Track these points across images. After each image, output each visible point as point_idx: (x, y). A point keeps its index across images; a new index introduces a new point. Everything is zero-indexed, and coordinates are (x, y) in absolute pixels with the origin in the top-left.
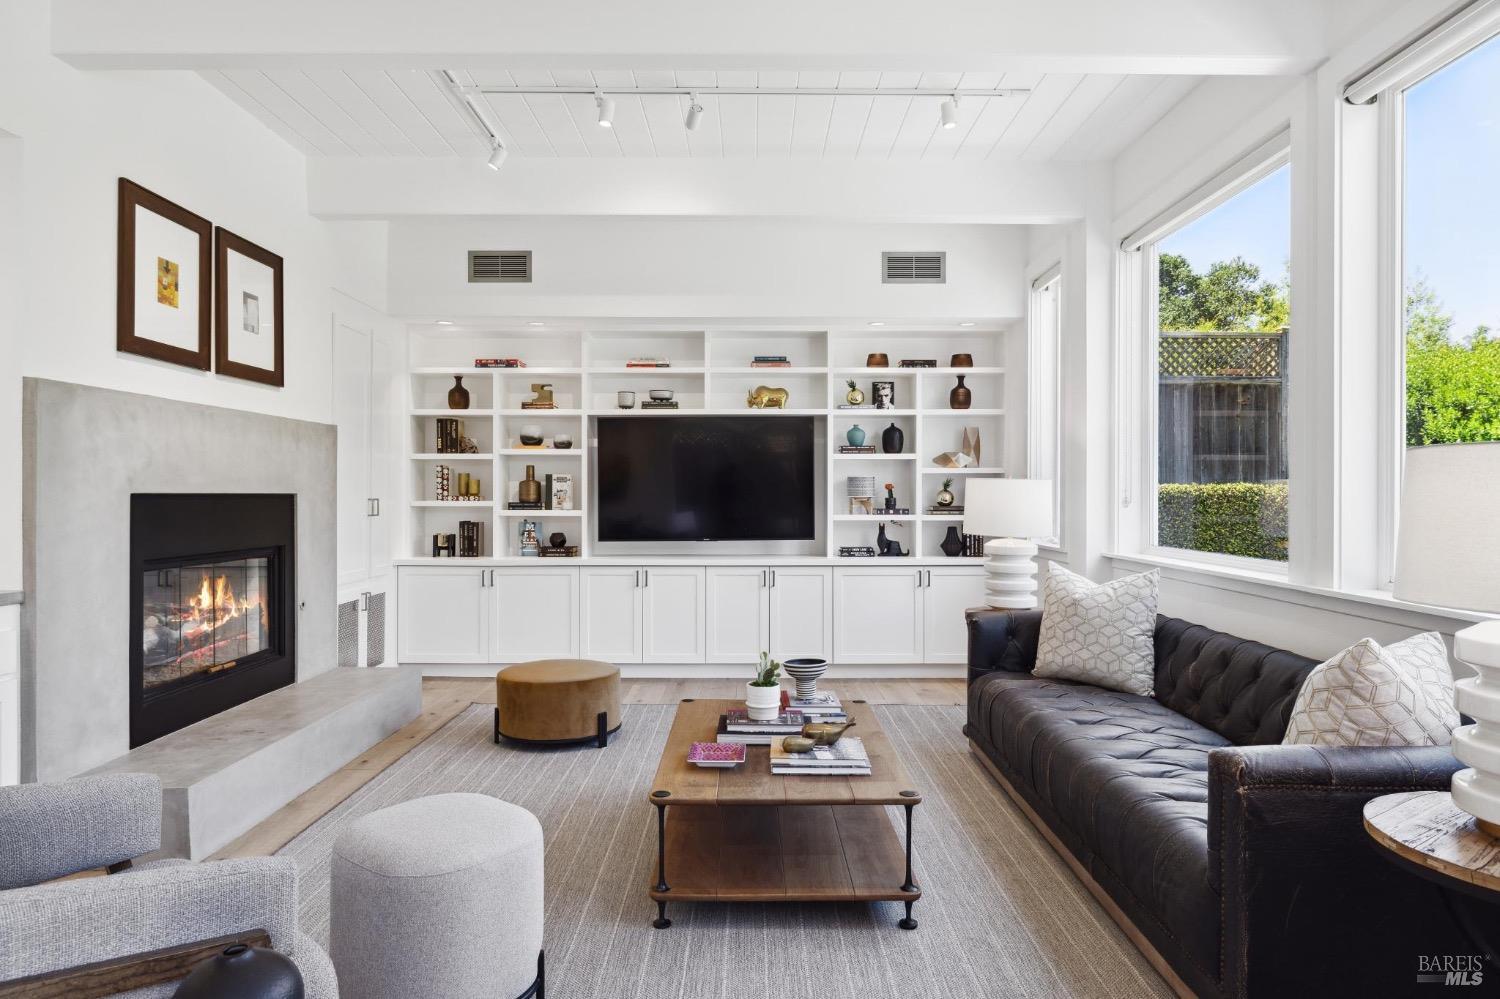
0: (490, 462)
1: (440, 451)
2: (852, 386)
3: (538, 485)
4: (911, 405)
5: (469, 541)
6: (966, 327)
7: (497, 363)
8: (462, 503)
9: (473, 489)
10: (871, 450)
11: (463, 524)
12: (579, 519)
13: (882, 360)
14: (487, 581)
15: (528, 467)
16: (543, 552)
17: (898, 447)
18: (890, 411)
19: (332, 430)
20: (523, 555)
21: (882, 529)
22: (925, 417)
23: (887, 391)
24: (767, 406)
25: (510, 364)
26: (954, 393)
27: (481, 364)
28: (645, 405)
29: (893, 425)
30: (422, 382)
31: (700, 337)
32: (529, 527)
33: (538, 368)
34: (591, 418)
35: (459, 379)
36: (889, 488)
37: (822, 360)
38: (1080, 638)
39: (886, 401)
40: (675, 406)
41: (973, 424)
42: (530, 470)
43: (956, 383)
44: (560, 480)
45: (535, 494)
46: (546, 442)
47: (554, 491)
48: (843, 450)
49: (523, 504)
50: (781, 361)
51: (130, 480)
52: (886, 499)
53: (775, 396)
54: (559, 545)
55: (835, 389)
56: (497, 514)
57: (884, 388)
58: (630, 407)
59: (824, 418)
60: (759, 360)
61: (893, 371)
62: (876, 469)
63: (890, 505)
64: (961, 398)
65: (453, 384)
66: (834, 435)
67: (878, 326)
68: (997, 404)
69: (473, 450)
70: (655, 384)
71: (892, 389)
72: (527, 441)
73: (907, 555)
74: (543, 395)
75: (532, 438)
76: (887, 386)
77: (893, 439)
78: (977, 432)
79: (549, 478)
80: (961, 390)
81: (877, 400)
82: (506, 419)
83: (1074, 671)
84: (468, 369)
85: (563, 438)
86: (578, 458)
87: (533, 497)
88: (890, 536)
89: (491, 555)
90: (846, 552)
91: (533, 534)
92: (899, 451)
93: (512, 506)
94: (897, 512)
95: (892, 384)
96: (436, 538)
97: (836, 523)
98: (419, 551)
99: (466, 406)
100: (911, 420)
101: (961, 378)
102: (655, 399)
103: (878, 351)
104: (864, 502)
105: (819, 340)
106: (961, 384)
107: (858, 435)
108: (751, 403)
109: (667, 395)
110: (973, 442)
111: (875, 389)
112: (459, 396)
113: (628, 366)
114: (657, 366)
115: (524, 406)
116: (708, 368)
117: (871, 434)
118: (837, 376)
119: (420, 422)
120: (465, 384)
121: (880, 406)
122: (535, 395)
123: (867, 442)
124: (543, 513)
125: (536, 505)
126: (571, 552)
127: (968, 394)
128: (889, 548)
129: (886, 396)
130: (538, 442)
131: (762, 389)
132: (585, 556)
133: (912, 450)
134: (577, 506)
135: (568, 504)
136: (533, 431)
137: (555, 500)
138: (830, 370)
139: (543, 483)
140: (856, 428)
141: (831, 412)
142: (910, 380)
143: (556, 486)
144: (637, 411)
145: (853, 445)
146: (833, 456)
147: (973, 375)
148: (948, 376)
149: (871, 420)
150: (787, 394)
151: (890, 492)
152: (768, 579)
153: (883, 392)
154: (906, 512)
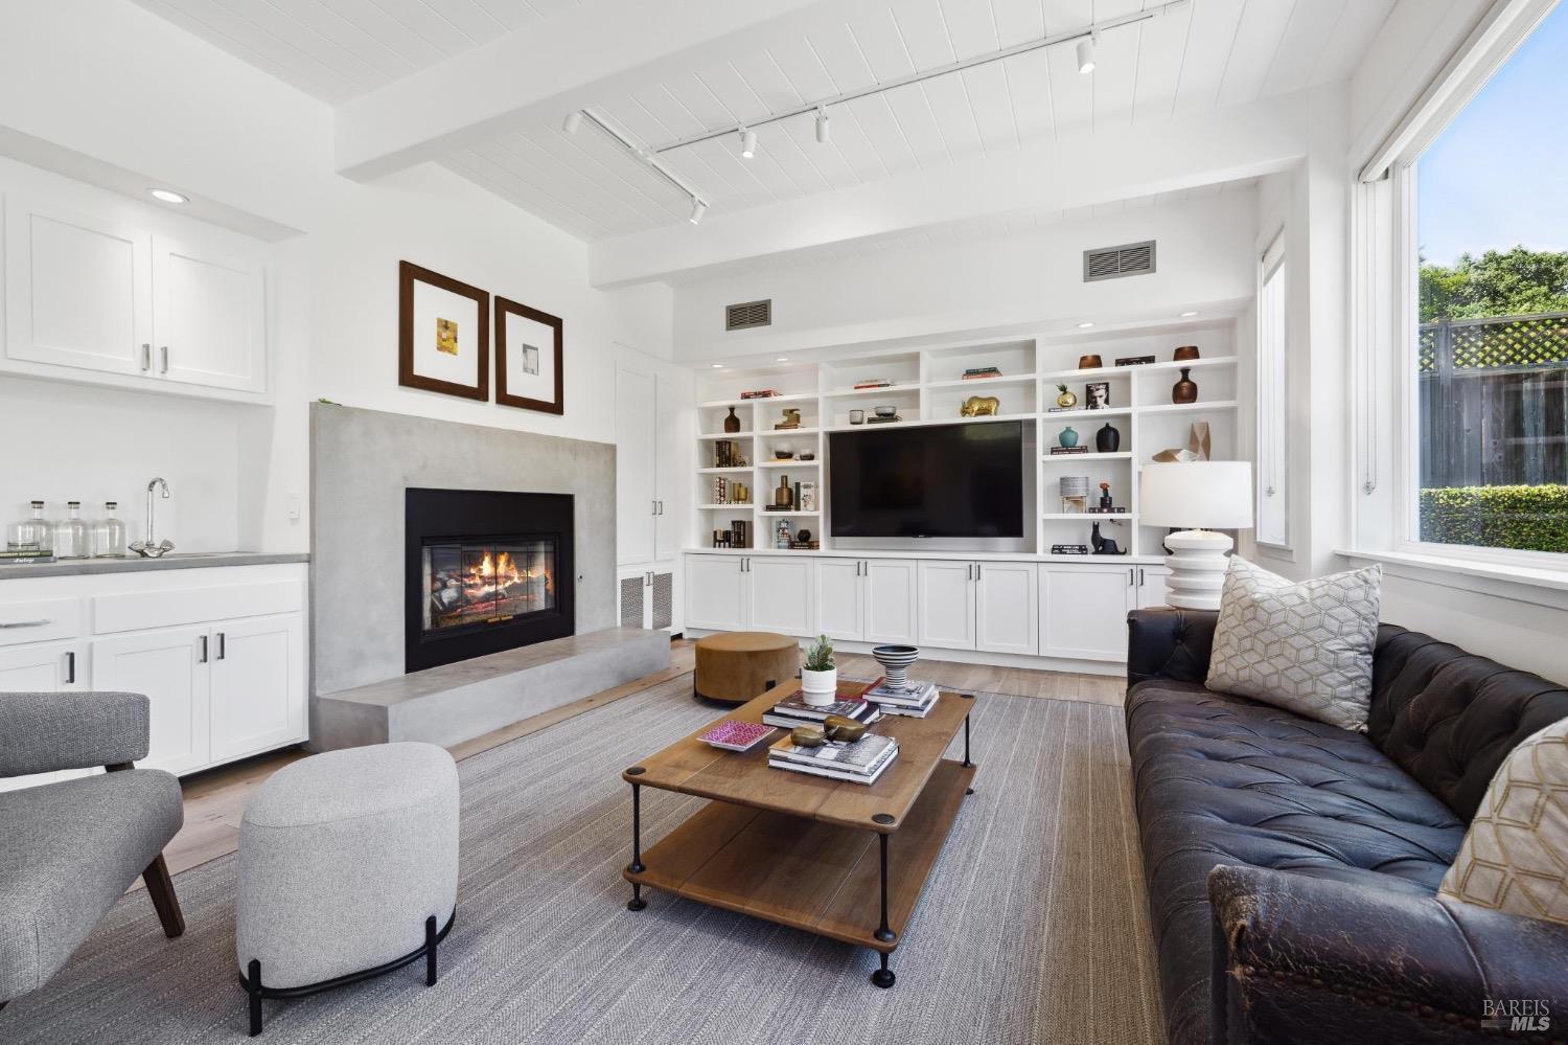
0: (751, 473)
1: (718, 466)
2: (1064, 389)
3: (790, 491)
4: (1128, 403)
5: (738, 536)
6: (1189, 317)
7: (757, 394)
8: (734, 506)
9: (743, 495)
10: (1084, 450)
11: (733, 523)
12: (817, 518)
13: (1096, 362)
14: (745, 568)
15: (782, 477)
16: (792, 546)
17: (1112, 444)
18: (1104, 410)
19: (612, 449)
20: (779, 547)
21: (1096, 528)
22: (1141, 415)
23: (1102, 392)
24: (977, 415)
25: (766, 394)
26: (1177, 388)
27: (745, 396)
28: (871, 421)
29: (1107, 424)
30: (709, 413)
31: (914, 359)
32: (784, 525)
33: (789, 397)
34: (826, 433)
35: (732, 409)
36: (1105, 488)
37: (1031, 365)
39: (1100, 401)
40: (896, 419)
41: (1204, 419)
42: (784, 479)
43: (1179, 377)
44: (806, 487)
45: (788, 498)
46: (796, 456)
47: (802, 496)
48: (1054, 451)
49: (778, 507)
50: (993, 371)
51: (405, 478)
52: (1102, 499)
53: (985, 406)
54: (805, 540)
55: (1045, 394)
56: (757, 513)
57: (1098, 390)
58: (859, 423)
59: (1032, 423)
60: (970, 373)
61: (1108, 370)
62: (1090, 469)
63: (1105, 504)
64: (1185, 391)
65: (728, 414)
66: (1043, 438)
67: (1087, 327)
68: (1232, 397)
69: (743, 464)
70: (878, 402)
71: (1107, 389)
72: (781, 455)
73: (1124, 553)
74: (792, 417)
75: (785, 454)
76: (1101, 387)
77: (1108, 439)
78: (1206, 427)
79: (798, 485)
80: (1185, 384)
81: (1091, 402)
82: (767, 439)
84: (737, 401)
85: (807, 452)
86: (816, 468)
87: (785, 501)
88: (1105, 534)
89: (751, 546)
90: (1058, 550)
92: (1115, 449)
93: (769, 508)
94: (1111, 511)
95: (1107, 385)
96: (715, 533)
97: (1046, 521)
98: (705, 544)
99: (737, 429)
100: (1127, 418)
101: (1185, 371)
102: (879, 415)
103: (1090, 353)
104: (1077, 502)
105: (1030, 348)
106: (1185, 378)
107: (1071, 436)
108: (964, 412)
109: (889, 410)
110: (1201, 438)
111: (1089, 390)
112: (733, 423)
113: (856, 388)
114: (879, 386)
115: (777, 427)
116: (922, 385)
117: (1085, 435)
118: (1046, 382)
119: (706, 443)
120: (736, 413)
121: (1094, 407)
122: (785, 419)
123: (1080, 443)
124: (793, 513)
125: (787, 508)
126: (813, 545)
127: (1194, 388)
128: (1104, 546)
129: (1101, 397)
130: (789, 456)
131: (973, 399)
132: (823, 549)
133: (1129, 448)
134: (816, 509)
135: (811, 506)
136: (785, 447)
137: (802, 503)
138: (1039, 376)
139: (794, 490)
140: (1068, 430)
141: (1040, 416)
142: (1127, 378)
143: (803, 492)
144: (866, 426)
145: (1065, 445)
146: (1042, 457)
147: (1198, 368)
148: (1172, 371)
149: (1084, 422)
150: (998, 402)
151: (1106, 491)
152: (974, 573)
153: (1097, 394)
154: (1121, 510)
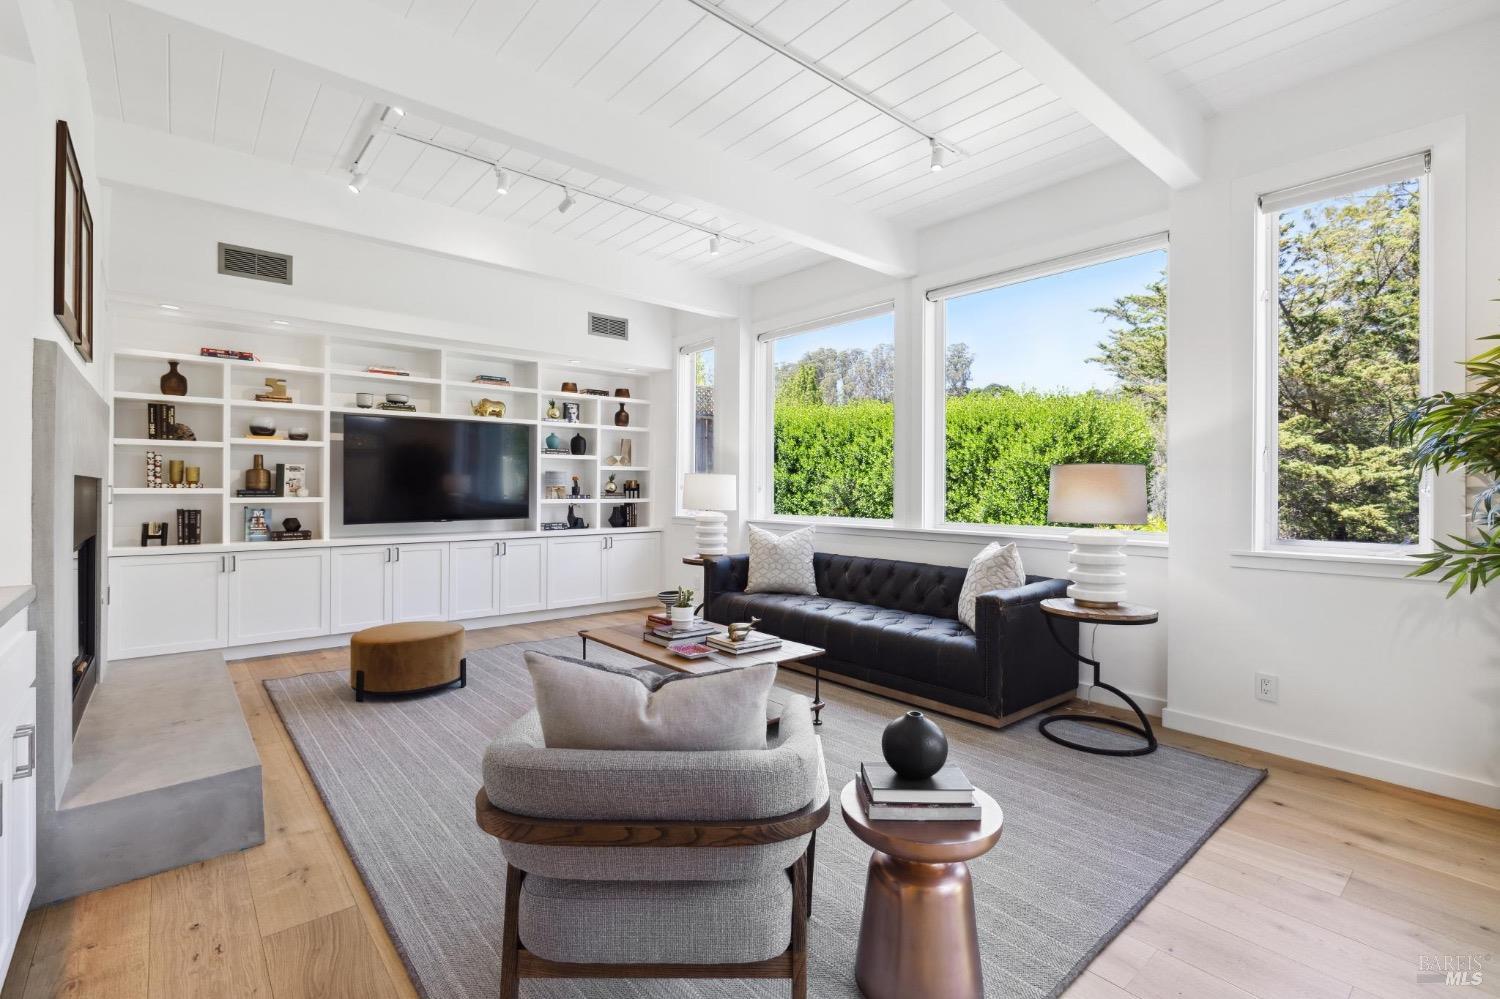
1: (151, 437)
2: (552, 404)
3: (268, 473)
4: (590, 421)
5: (189, 528)
6: (630, 371)
7: (228, 354)
8: (180, 490)
9: (193, 477)
10: (563, 451)
11: (178, 512)
12: (319, 505)
13: (571, 388)
14: (229, 567)
15: (256, 457)
16: (276, 536)
17: (582, 450)
18: (576, 424)
21: (571, 510)
22: (599, 430)
24: (489, 415)
25: (243, 356)
26: (617, 416)
27: (209, 353)
29: (578, 434)
31: (436, 354)
32: (257, 513)
33: (271, 362)
34: (333, 415)
35: (174, 364)
36: (575, 480)
37: (533, 383)
38: (779, 567)
39: (574, 417)
40: (411, 409)
41: (628, 437)
42: (258, 459)
43: (618, 408)
44: (293, 469)
45: (262, 481)
46: (279, 433)
47: (286, 479)
48: (546, 452)
49: (250, 491)
50: (502, 381)
52: (573, 488)
54: (292, 529)
55: (542, 406)
56: (224, 500)
57: (571, 408)
58: (368, 407)
59: (534, 427)
60: (481, 378)
61: (577, 396)
62: (566, 465)
65: (167, 369)
66: (541, 439)
67: (576, 363)
68: (646, 425)
69: (191, 437)
70: (393, 390)
71: (578, 409)
72: (257, 431)
73: (588, 527)
74: (275, 389)
75: (262, 429)
76: (574, 406)
77: (579, 445)
78: (629, 441)
79: (280, 468)
80: (622, 413)
81: (567, 416)
82: (241, 411)
83: (776, 586)
84: (188, 356)
85: (301, 430)
86: (318, 450)
87: (262, 484)
89: (220, 541)
90: (547, 527)
91: (262, 520)
92: (583, 454)
93: (239, 494)
94: (582, 497)
95: (578, 406)
96: (143, 527)
97: (543, 505)
99: (183, 392)
100: (592, 431)
101: (622, 405)
102: (391, 402)
103: (570, 381)
104: (559, 490)
105: (530, 368)
106: (622, 409)
107: (555, 440)
108: (477, 411)
109: (403, 399)
112: (174, 382)
113: (369, 371)
114: (398, 374)
115: (258, 398)
116: (443, 381)
117: (563, 440)
118: (544, 397)
119: (124, 405)
121: (570, 421)
122: (268, 389)
123: (560, 446)
124: (273, 500)
125: (267, 492)
126: (307, 535)
127: (627, 416)
128: (575, 523)
129: (573, 413)
130: (270, 432)
131: (485, 401)
132: (325, 538)
133: (592, 453)
134: (316, 492)
135: (303, 492)
136: (267, 422)
137: (286, 488)
138: (538, 391)
139: (273, 472)
140: (554, 435)
141: (538, 422)
142: (591, 404)
143: (288, 475)
144: (374, 411)
145: (551, 446)
146: (540, 455)
147: (630, 404)
148: (615, 403)
149: (565, 429)
150: (506, 407)
151: (576, 482)
152: (499, 549)
153: (571, 411)
154: (588, 497)
